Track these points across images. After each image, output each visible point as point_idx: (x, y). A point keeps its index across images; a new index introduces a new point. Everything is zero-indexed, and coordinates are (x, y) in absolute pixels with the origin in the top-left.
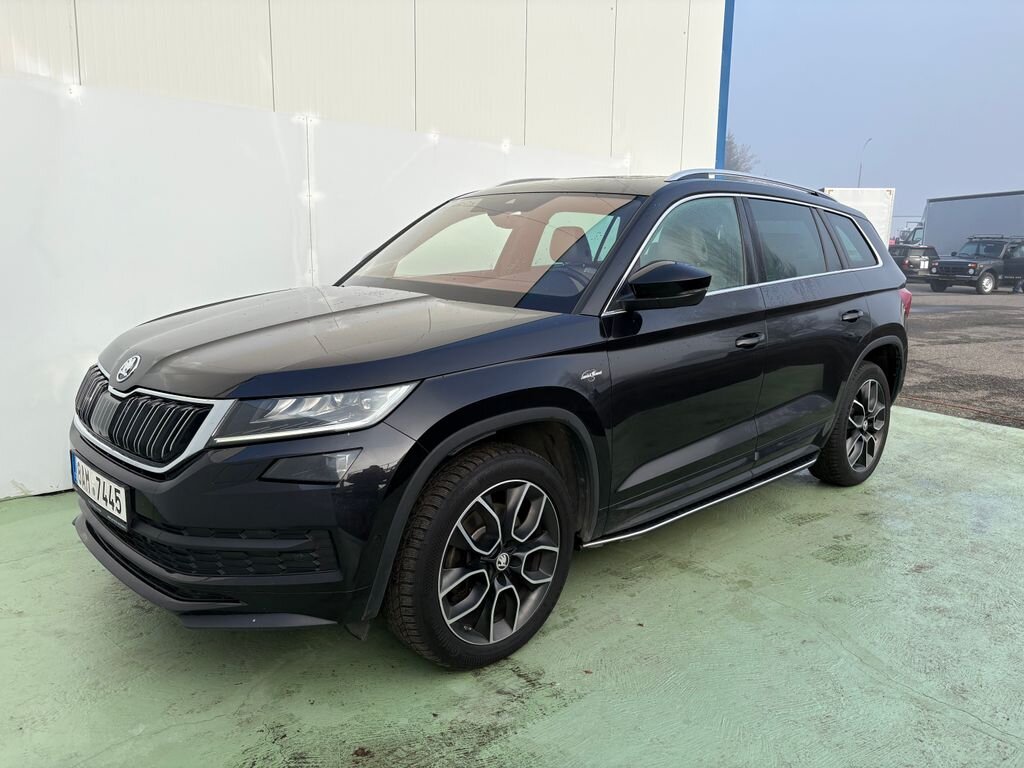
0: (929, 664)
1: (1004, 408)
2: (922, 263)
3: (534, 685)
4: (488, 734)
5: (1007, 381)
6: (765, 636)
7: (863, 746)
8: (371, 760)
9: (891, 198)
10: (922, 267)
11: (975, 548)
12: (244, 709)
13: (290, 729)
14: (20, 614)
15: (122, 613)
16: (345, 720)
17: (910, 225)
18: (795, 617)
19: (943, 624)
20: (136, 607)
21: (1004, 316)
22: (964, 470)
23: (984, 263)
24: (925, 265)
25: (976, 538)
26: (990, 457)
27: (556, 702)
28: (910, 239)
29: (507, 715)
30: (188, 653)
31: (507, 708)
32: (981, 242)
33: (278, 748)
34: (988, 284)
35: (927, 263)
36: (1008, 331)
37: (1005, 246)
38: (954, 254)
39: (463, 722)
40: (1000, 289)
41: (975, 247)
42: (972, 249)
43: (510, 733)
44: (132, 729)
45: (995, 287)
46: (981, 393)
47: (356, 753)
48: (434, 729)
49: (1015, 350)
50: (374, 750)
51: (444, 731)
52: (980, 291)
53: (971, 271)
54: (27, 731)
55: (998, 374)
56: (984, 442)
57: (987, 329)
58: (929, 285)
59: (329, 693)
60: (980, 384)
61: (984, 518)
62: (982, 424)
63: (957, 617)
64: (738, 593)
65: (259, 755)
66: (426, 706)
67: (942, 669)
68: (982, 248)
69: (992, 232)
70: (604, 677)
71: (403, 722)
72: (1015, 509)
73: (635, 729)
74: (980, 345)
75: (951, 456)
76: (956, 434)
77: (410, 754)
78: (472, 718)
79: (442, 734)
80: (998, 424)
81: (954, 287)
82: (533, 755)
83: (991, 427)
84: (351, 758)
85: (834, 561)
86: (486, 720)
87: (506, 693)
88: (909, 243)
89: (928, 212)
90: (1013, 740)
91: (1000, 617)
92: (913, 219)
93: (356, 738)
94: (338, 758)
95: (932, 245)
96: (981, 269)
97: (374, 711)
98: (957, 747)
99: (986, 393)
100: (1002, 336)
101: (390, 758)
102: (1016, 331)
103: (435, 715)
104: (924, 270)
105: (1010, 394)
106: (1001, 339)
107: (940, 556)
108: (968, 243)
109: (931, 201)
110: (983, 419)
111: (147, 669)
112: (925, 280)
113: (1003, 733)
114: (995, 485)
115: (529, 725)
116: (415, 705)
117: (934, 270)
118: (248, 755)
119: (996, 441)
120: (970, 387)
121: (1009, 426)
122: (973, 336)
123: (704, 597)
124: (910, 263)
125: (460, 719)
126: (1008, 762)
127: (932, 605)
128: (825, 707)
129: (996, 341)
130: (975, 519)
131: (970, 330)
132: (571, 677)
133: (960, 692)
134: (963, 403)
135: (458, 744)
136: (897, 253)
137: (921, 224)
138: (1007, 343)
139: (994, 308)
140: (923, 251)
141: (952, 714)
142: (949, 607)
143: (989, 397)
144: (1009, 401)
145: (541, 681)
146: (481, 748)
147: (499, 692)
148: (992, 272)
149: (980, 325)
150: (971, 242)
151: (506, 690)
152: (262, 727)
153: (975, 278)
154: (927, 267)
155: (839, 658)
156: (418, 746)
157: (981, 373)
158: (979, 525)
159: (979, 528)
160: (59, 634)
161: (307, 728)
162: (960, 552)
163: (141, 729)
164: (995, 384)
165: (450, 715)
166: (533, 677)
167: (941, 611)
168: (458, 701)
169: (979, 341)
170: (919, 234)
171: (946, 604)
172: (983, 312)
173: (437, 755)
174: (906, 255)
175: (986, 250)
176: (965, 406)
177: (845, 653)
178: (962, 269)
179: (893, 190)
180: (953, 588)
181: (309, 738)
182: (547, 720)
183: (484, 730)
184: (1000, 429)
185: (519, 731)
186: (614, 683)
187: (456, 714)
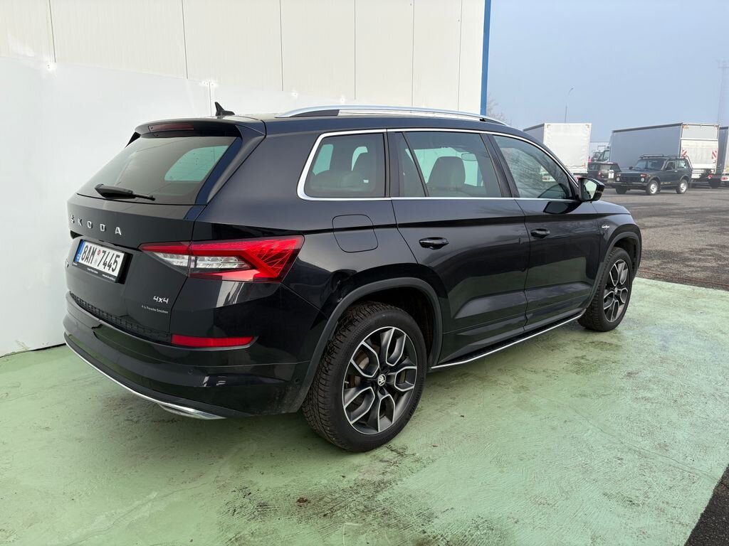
0: (643, 431)
1: (671, 271)
2: (610, 175)
3: (402, 456)
4: (380, 486)
5: (672, 253)
6: (541, 419)
7: (609, 480)
8: (309, 505)
9: (589, 129)
10: (609, 177)
11: (663, 360)
12: (219, 479)
13: (253, 489)
14: (47, 428)
15: (118, 425)
16: (286, 482)
17: (600, 148)
18: (558, 407)
19: (648, 407)
20: (128, 420)
21: (666, 210)
22: (651, 312)
23: (652, 173)
24: (611, 176)
25: (662, 354)
26: (666, 304)
27: (419, 465)
28: (601, 158)
29: (389, 474)
30: (172, 447)
31: (388, 470)
32: (649, 159)
33: (248, 500)
34: (653, 188)
35: (613, 174)
36: (669, 220)
37: (665, 162)
38: (631, 168)
39: (363, 479)
40: (661, 191)
41: (645, 163)
42: (642, 165)
43: (394, 484)
44: (149, 494)
45: (658, 190)
46: (656, 262)
47: (299, 501)
48: (344, 484)
49: (675, 232)
50: (310, 498)
51: (351, 485)
52: (648, 193)
53: (643, 180)
54: (77, 500)
55: (666, 249)
56: (662, 294)
57: (656, 219)
58: (614, 190)
59: (272, 467)
60: (655, 256)
61: (666, 342)
62: (659, 282)
63: (657, 403)
64: (521, 394)
65: (237, 505)
66: (337, 472)
67: (651, 433)
68: (650, 164)
69: (657, 153)
70: (445, 449)
71: (324, 482)
72: (685, 335)
73: (470, 478)
74: (652, 230)
75: (641, 304)
76: (643, 289)
77: (333, 500)
78: (367, 476)
79: (351, 487)
80: (669, 282)
81: (632, 190)
82: (410, 496)
83: (664, 283)
84: (296, 504)
85: (577, 372)
86: (377, 478)
87: (385, 461)
88: (600, 161)
89: (613, 140)
90: (698, 472)
91: (683, 401)
92: (601, 144)
93: (297, 493)
94: (287, 504)
95: (616, 162)
96: (649, 178)
97: (305, 476)
98: (665, 478)
99: (659, 262)
100: (666, 223)
101: (321, 502)
102: (675, 220)
103: (343, 477)
104: (611, 179)
105: (674, 262)
106: (665, 226)
107: (642, 366)
108: (639, 161)
109: (615, 131)
110: (659, 279)
111: (146, 458)
112: (612, 186)
113: (691, 468)
114: (671, 321)
115: (404, 479)
116: (330, 471)
117: (618, 179)
118: (230, 506)
119: (669, 293)
120: (649, 258)
121: (677, 283)
122: (646, 224)
123: (499, 398)
124: (602, 174)
125: (361, 478)
126: (696, 484)
127: (640, 396)
128: (584, 458)
129: (662, 227)
130: (661, 343)
131: (644, 219)
132: (425, 450)
133: (664, 447)
134: (645, 268)
135: (362, 492)
136: (593, 168)
137: (608, 147)
138: (670, 228)
139: (658, 204)
140: (610, 166)
141: (660, 458)
142: (651, 396)
143: (661, 264)
144: (674, 266)
145: (406, 453)
146: (377, 494)
147: (381, 461)
148: (657, 180)
149: (651, 216)
150: (642, 159)
151: (385, 459)
152: (234, 489)
153: (645, 184)
154: (613, 177)
155: (588, 430)
156: (337, 495)
157: (653, 249)
158: (664, 346)
159: (664, 348)
160: (80, 440)
161: (263, 489)
162: (653, 363)
163: (154, 495)
164: (664, 256)
165: (353, 476)
166: (401, 451)
167: (647, 399)
168: (356, 468)
169: (651, 227)
170: (607, 154)
171: (648, 395)
172: (652, 207)
173: (350, 500)
174: (599, 169)
175: (652, 165)
176: (647, 271)
177: (591, 427)
178: (637, 178)
179: (590, 124)
180: (652, 386)
181: (267, 494)
182: (415, 476)
183: (377, 483)
184: (670, 285)
185: (399, 483)
186: (453, 452)
187: (357, 475)
